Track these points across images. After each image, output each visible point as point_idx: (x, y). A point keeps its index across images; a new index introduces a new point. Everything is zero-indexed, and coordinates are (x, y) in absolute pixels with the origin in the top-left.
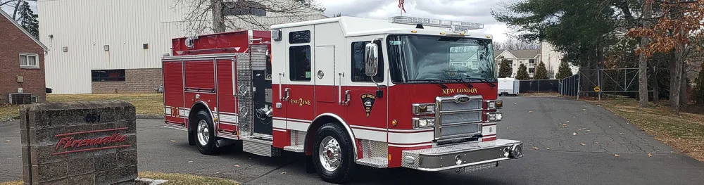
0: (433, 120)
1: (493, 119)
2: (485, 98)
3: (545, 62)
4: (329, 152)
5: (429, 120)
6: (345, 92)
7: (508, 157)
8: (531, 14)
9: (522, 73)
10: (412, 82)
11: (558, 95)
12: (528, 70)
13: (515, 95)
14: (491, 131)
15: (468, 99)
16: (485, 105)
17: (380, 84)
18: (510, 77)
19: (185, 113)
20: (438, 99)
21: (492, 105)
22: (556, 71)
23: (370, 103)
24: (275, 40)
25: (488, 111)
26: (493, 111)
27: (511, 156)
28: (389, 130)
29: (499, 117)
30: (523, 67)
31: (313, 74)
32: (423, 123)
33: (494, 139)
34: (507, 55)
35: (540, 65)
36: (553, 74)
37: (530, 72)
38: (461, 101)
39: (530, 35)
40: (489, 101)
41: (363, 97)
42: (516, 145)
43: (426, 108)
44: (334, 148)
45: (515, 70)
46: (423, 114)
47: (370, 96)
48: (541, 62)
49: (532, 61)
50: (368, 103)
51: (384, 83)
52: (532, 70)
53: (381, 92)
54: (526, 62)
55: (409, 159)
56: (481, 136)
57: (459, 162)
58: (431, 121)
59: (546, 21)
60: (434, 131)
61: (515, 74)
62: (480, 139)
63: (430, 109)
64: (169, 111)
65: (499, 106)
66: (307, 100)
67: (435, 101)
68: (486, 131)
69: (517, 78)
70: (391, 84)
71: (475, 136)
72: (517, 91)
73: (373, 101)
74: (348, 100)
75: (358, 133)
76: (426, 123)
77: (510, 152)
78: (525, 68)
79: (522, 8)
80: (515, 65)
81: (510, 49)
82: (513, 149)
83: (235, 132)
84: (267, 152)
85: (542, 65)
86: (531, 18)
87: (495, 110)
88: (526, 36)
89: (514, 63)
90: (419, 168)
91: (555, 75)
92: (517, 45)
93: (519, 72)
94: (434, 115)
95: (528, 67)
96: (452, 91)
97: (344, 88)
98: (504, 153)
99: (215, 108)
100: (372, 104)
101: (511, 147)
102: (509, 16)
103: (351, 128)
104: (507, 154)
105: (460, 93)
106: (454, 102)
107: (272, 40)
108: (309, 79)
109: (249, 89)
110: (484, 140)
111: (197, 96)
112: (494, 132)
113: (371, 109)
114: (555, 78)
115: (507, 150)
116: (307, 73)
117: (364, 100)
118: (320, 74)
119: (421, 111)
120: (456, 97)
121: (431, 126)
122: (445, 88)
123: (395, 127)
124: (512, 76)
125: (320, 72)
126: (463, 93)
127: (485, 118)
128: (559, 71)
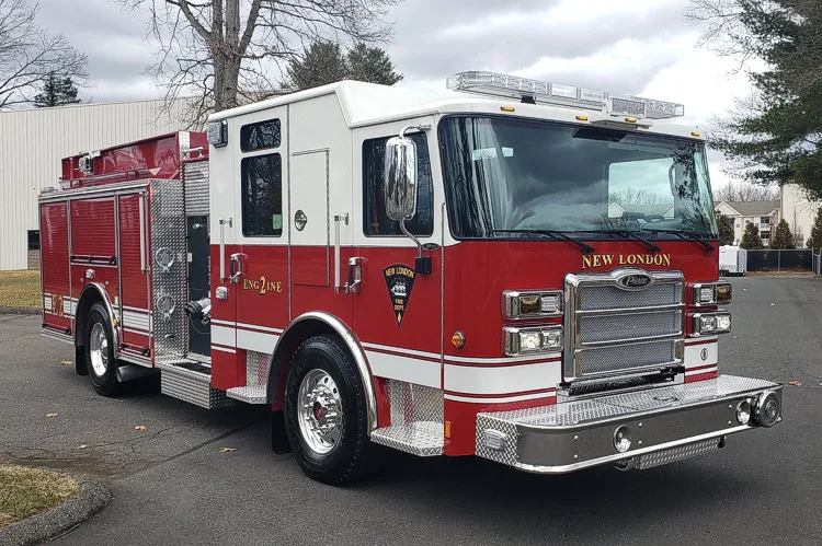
0: (558, 333)
1: (710, 328)
2: (689, 277)
3: (789, 220)
4: (317, 405)
5: (546, 334)
6: (348, 261)
7: (749, 423)
8: (766, 137)
9: (751, 239)
10: (504, 236)
11: (810, 275)
12: (759, 234)
13: (741, 275)
14: (704, 358)
15: (649, 280)
16: (690, 295)
17: (423, 241)
18: (731, 244)
19: (70, 307)
20: (572, 279)
21: (707, 295)
22: (807, 235)
23: (403, 288)
24: (216, 146)
25: (698, 310)
26: (708, 309)
27: (755, 422)
28: (447, 357)
29: (723, 323)
30: (751, 228)
31: (285, 220)
32: (530, 341)
33: (713, 376)
34: (726, 210)
35: (780, 225)
36: (802, 240)
37: (763, 237)
38: (630, 284)
39: (765, 172)
40: (699, 285)
41: (388, 273)
42: (766, 393)
43: (539, 303)
44: (327, 396)
45: (739, 233)
46: (532, 318)
47: (403, 271)
48: (783, 220)
49: (766, 220)
50: (400, 289)
51: (435, 239)
52: (766, 235)
53: (425, 262)
54: (757, 221)
55: (493, 436)
56: (682, 370)
57: (625, 444)
58: (552, 336)
59: (792, 150)
60: (561, 359)
61: (738, 241)
62: (679, 377)
63: (550, 305)
64: (49, 303)
65: (723, 298)
66: (275, 281)
67: (562, 284)
68: (692, 357)
69: (742, 246)
70: (450, 241)
71: (667, 369)
72: (743, 269)
73: (409, 282)
74: (357, 281)
75: (378, 362)
76: (537, 341)
77: (752, 410)
78: (756, 230)
79: (751, 126)
80: (738, 226)
81: (730, 200)
82: (761, 404)
83: (146, 352)
84: (203, 399)
85: (783, 224)
86: (768, 143)
87: (714, 308)
88: (758, 175)
89: (736, 222)
90: (518, 465)
91: (805, 242)
92: (740, 194)
93: (746, 236)
94: (561, 320)
95: (760, 229)
96: (608, 259)
97: (347, 252)
98: (737, 414)
99: (116, 298)
100: (408, 290)
101: (756, 399)
102: (729, 140)
103: (362, 349)
104: (745, 417)
105: (628, 266)
106: (611, 288)
107: (211, 147)
108: (278, 233)
109: (180, 257)
110: (688, 380)
111: (90, 273)
112: (712, 358)
113: (405, 304)
114: (805, 247)
115: (744, 407)
116: (275, 217)
117: (391, 281)
118: (300, 218)
119: (525, 309)
120: (617, 275)
121: (553, 350)
122: (589, 252)
123: (458, 351)
124: (735, 243)
125: (299, 213)
126: (636, 266)
127: (690, 326)
128: (813, 235)
